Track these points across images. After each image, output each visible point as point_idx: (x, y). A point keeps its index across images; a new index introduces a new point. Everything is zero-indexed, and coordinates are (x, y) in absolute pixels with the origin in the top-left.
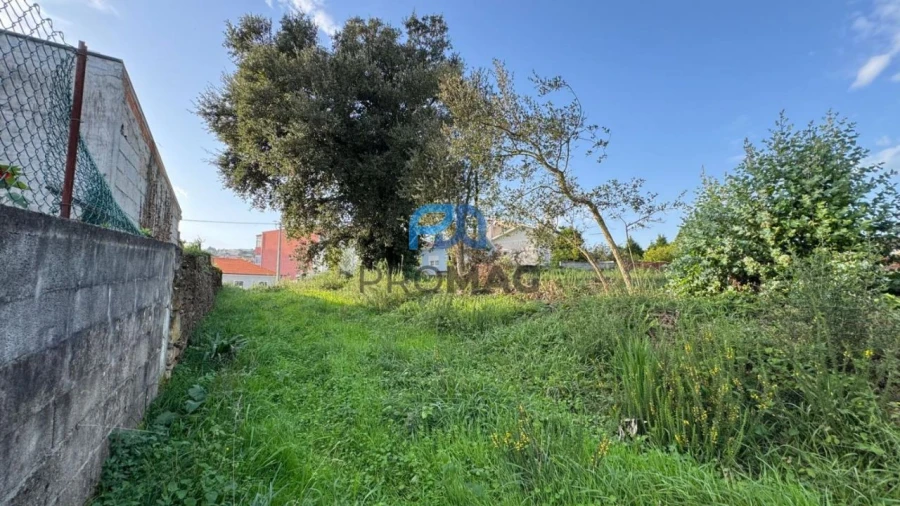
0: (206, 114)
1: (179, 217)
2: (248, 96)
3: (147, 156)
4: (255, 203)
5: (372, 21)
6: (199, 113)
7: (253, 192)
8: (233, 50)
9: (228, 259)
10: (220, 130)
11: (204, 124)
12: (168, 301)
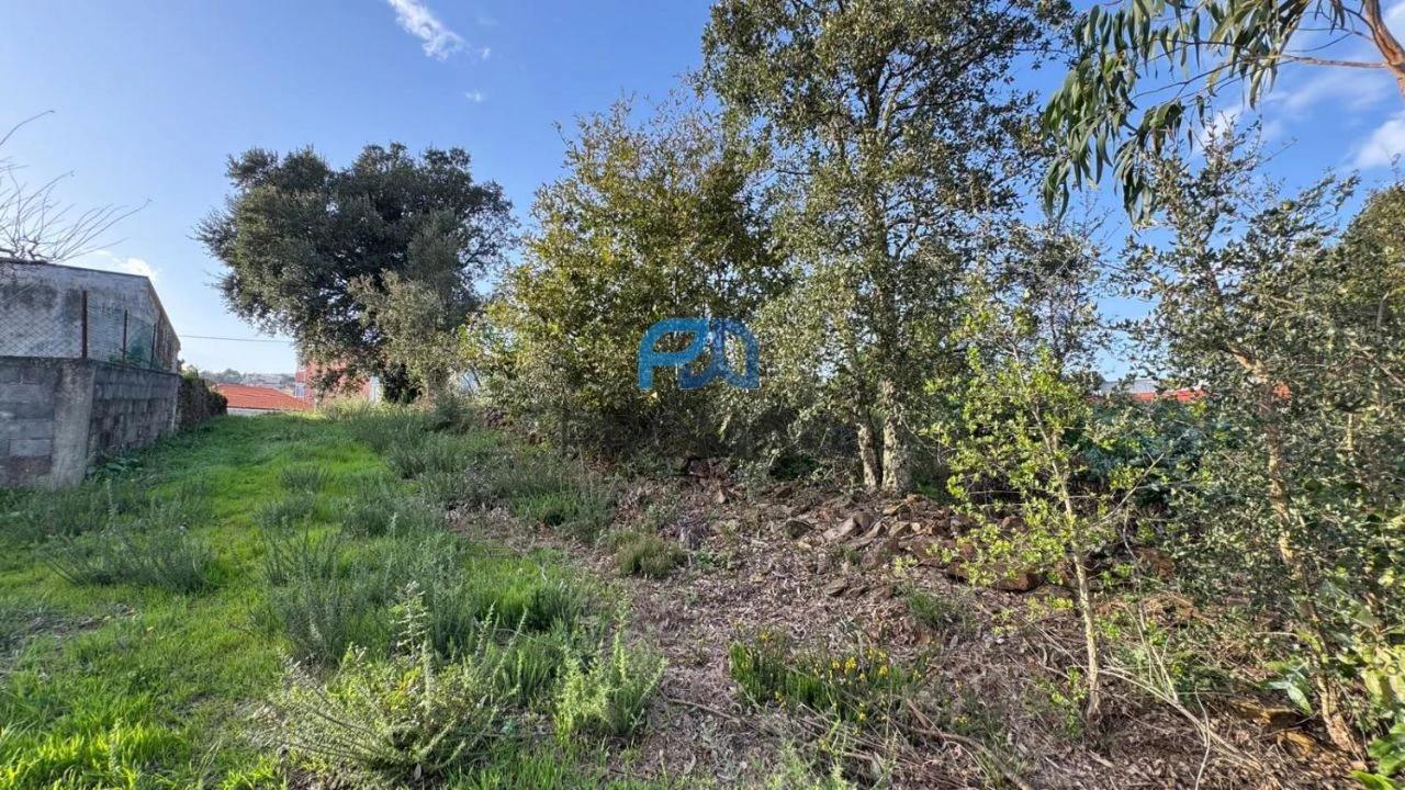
0: (207, 240)
1: (178, 349)
2: (246, 238)
3: (157, 317)
4: (262, 329)
5: (393, 145)
6: (199, 239)
7: (261, 316)
8: (235, 181)
9: (261, 389)
10: (224, 256)
11: (206, 248)
12: (175, 400)
